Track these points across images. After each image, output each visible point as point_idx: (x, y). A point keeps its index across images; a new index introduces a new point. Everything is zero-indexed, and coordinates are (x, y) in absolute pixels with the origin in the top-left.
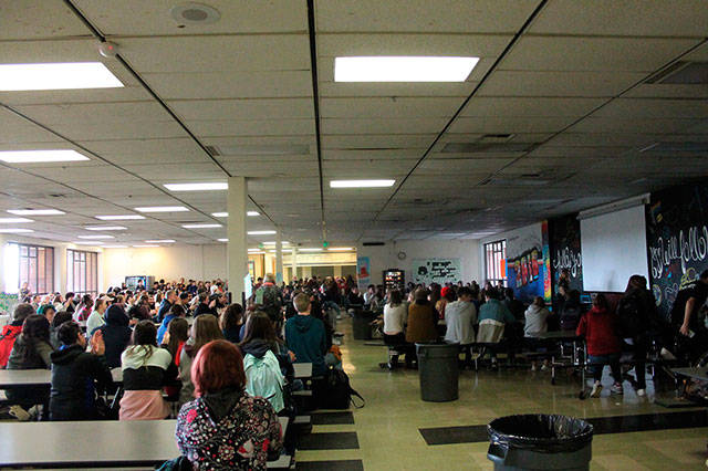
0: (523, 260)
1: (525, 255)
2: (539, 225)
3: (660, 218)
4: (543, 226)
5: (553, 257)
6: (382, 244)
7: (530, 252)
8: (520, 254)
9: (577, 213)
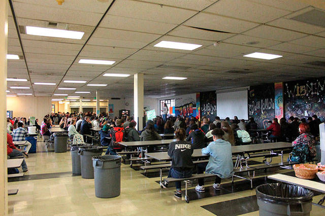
0: (184, 107)
1: (185, 105)
2: (195, 94)
3: (253, 95)
4: (197, 95)
5: (202, 106)
6: (119, 99)
7: (188, 104)
8: (183, 105)
9: (215, 91)
